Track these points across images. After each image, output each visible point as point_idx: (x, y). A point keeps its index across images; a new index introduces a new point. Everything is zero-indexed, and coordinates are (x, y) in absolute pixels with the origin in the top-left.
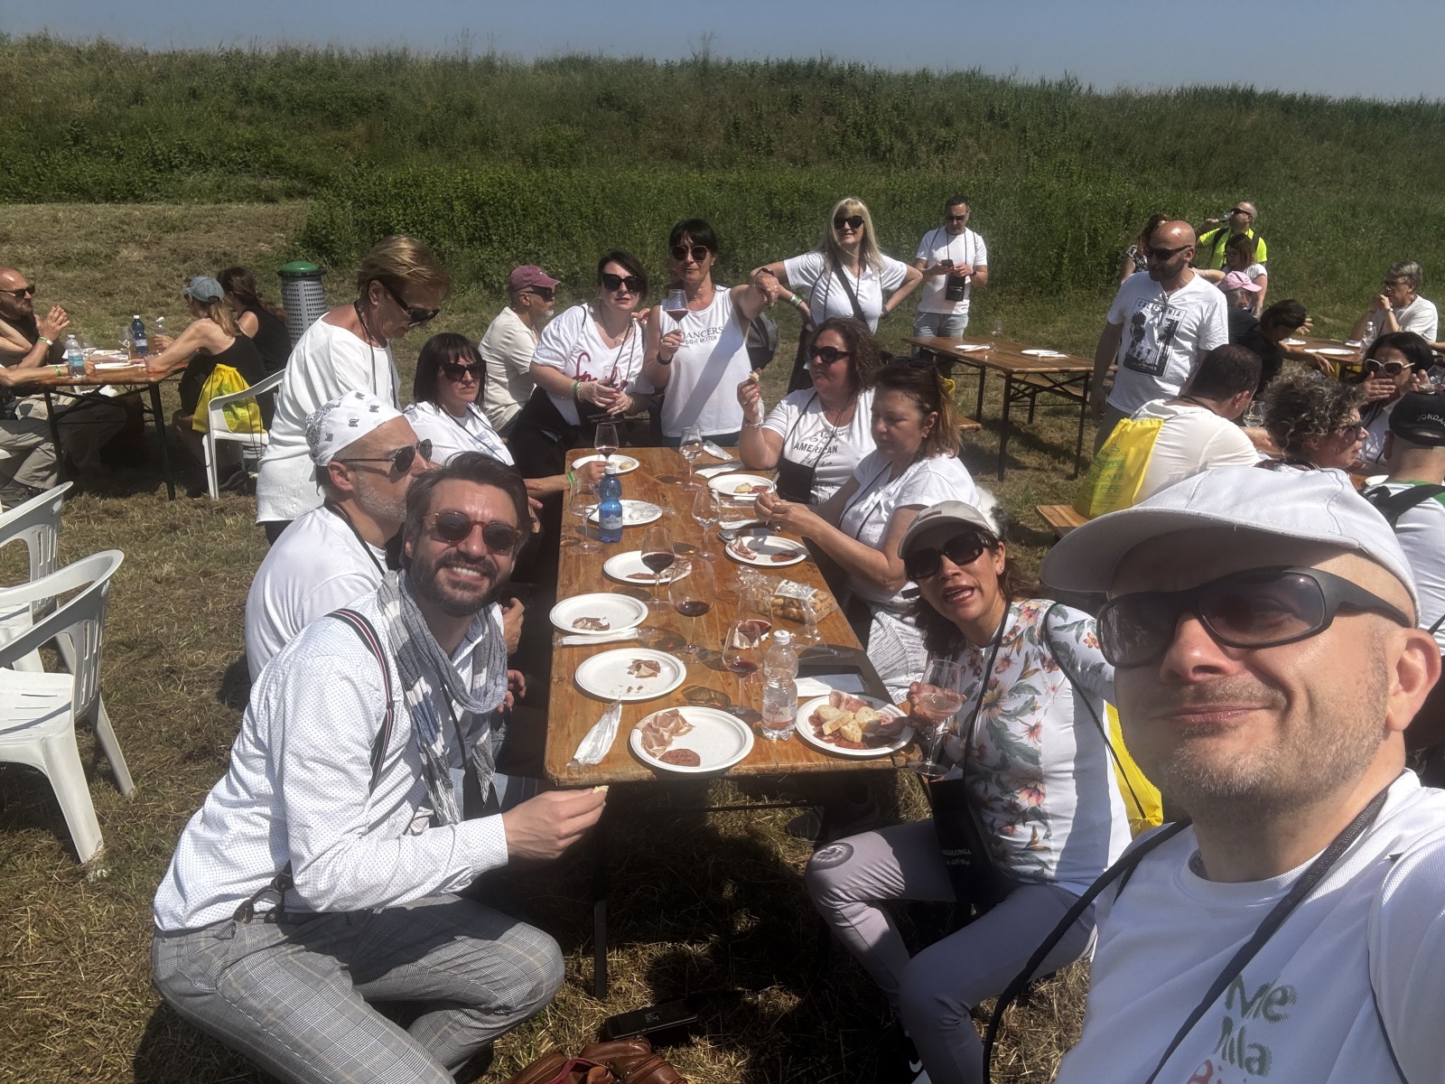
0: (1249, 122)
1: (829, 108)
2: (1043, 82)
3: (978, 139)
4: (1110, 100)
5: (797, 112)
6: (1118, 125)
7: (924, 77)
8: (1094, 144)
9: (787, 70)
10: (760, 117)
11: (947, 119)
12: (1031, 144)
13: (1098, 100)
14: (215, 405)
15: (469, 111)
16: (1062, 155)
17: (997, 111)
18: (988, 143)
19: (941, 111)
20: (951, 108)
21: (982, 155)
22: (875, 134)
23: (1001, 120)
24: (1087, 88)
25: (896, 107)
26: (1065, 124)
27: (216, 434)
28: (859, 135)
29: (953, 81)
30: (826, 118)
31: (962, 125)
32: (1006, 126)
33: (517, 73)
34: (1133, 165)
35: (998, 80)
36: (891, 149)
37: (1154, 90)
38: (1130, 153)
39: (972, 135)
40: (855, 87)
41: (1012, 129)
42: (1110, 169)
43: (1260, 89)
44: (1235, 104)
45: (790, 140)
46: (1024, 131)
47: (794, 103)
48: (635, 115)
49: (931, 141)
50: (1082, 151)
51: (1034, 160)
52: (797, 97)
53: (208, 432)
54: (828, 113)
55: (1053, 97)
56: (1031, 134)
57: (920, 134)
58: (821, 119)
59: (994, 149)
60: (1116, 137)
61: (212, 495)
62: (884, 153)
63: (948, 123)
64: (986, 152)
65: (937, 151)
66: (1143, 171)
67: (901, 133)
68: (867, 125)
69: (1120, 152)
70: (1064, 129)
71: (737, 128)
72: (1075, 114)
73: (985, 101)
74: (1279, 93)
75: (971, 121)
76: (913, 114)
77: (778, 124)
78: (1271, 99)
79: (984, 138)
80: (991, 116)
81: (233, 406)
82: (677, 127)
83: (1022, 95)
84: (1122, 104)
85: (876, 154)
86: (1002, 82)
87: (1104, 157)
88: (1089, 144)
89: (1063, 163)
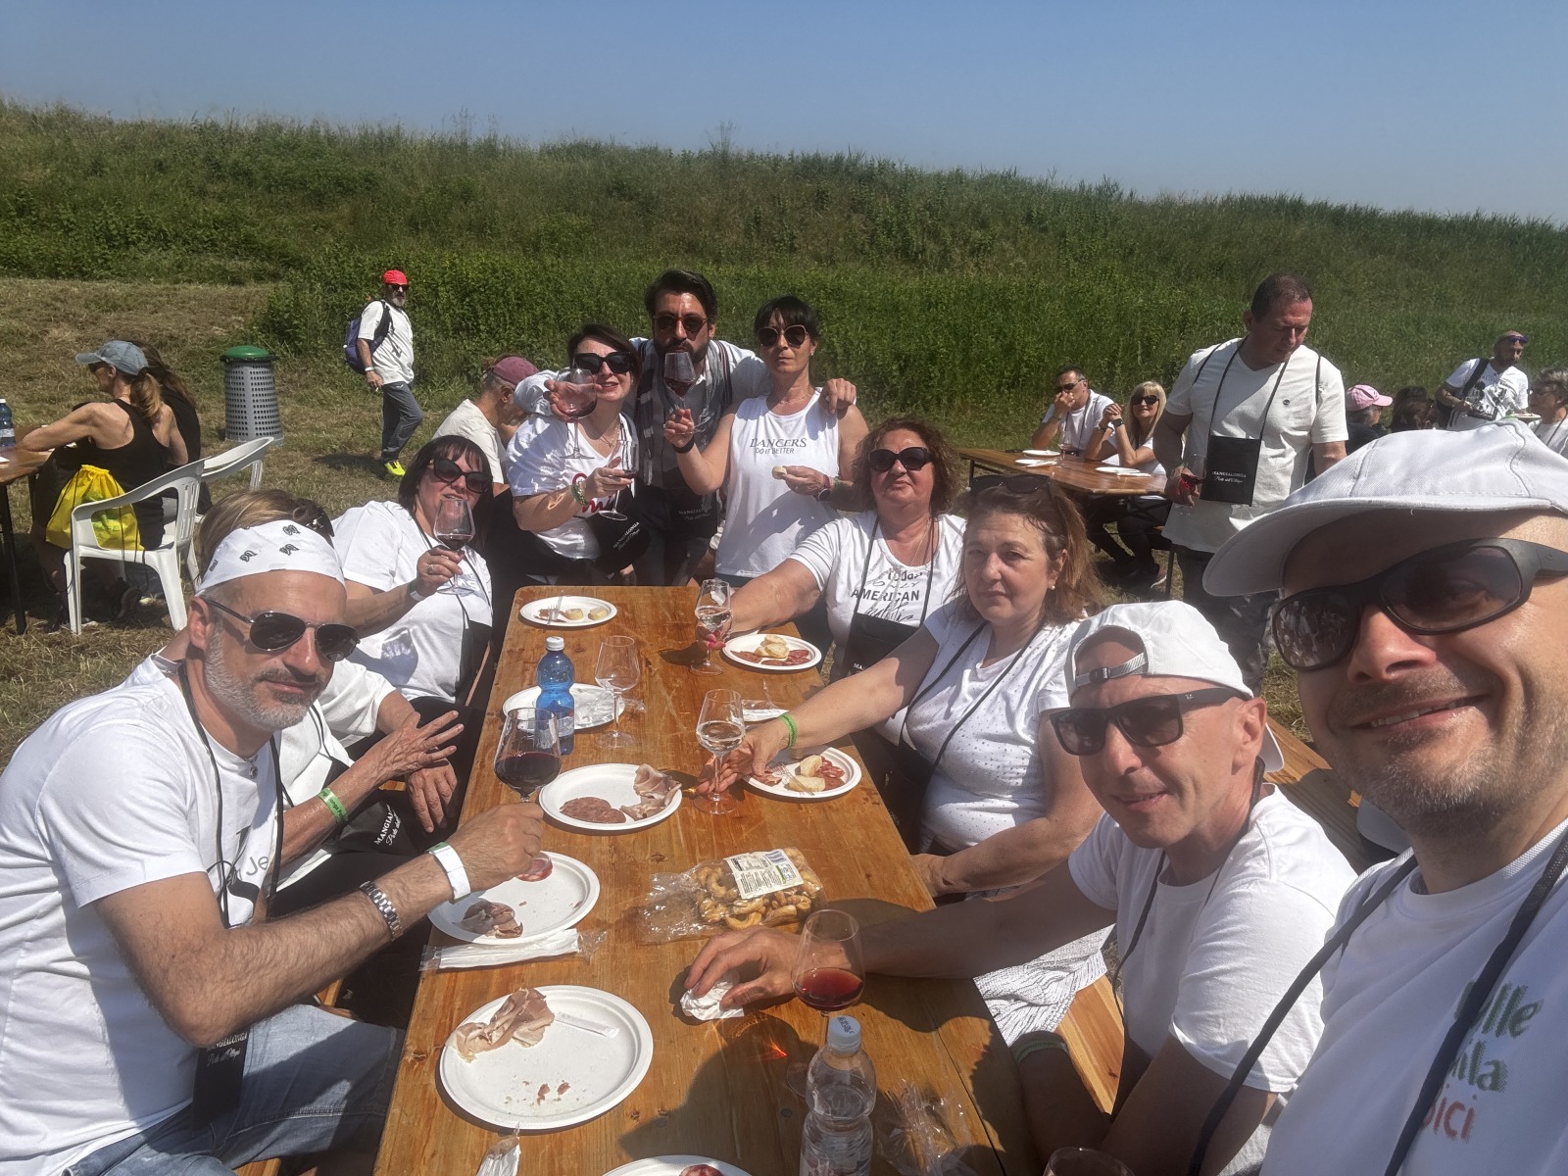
0: (1298, 233)
1: (857, 206)
2: (1082, 187)
3: (1015, 243)
4: (1153, 206)
5: (822, 208)
7: (958, 177)
8: (1137, 251)
9: (813, 165)
10: (783, 212)
11: (983, 221)
12: (1071, 250)
13: (1140, 207)
14: (81, 514)
15: (467, 195)
16: (1103, 262)
17: (1035, 215)
18: (1026, 247)
19: (977, 213)
20: (986, 210)
21: (1020, 260)
22: (906, 233)
24: (1128, 193)
25: (929, 208)
26: (1106, 230)
27: (82, 551)
28: (889, 234)
29: (988, 182)
30: (854, 216)
31: (998, 228)
32: (1045, 230)
33: (521, 158)
34: (1178, 274)
35: (1035, 182)
36: (923, 251)
37: (1200, 197)
38: (1175, 262)
40: (885, 186)
42: (1154, 276)
43: (1309, 200)
44: (1283, 214)
45: (815, 236)
46: (1063, 235)
47: (820, 198)
48: (647, 206)
50: (1124, 258)
51: (1074, 266)
52: (823, 193)
53: (71, 549)
54: (856, 211)
55: (1093, 202)
56: (1072, 239)
57: (954, 236)
58: (849, 217)
59: (1032, 254)
60: (1159, 245)
61: (73, 628)
62: (917, 254)
63: (983, 225)
64: (1024, 256)
65: (972, 253)
66: (1190, 280)
67: (935, 235)
68: (898, 225)
69: (1164, 260)
70: (1105, 235)
71: (758, 223)
72: (1116, 220)
74: (1329, 205)
75: (1007, 224)
76: (947, 215)
77: (802, 220)
78: (1321, 211)
79: (1021, 242)
80: (1029, 218)
81: (104, 516)
83: (1061, 198)
84: (1166, 211)
85: (907, 255)
86: (1039, 185)
87: (1147, 266)
88: (1132, 251)
89: (1105, 270)
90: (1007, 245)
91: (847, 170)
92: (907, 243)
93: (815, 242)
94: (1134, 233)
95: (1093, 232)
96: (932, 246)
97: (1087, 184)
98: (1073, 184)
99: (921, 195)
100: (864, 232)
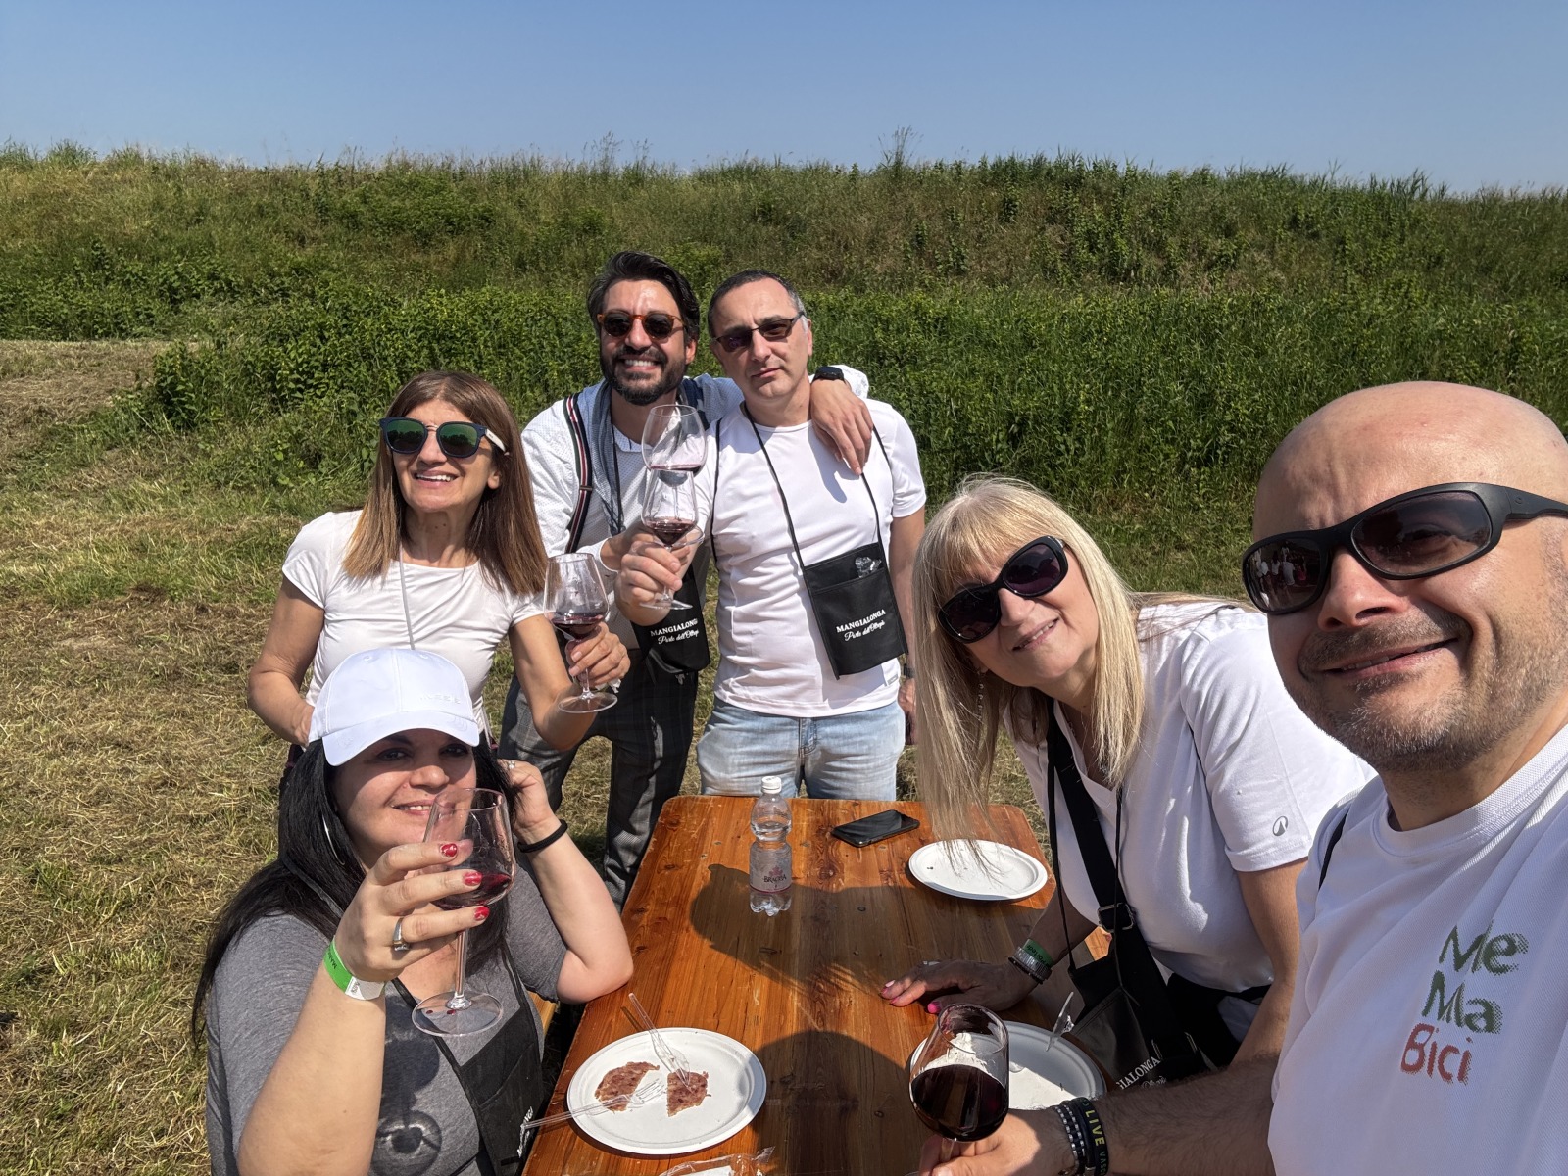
1: (1057, 216)
2: (1373, 184)
3: (1272, 253)
4: (1471, 203)
5: (1008, 220)
6: (1482, 236)
7: (1203, 178)
8: (1446, 260)
9: (1005, 170)
10: (954, 227)
11: (1228, 227)
12: (1352, 260)
13: (1452, 206)
16: (1397, 274)
17: (1302, 217)
18: (1286, 257)
19: (1219, 217)
20: (1232, 214)
21: (1277, 274)
22: (1114, 246)
23: (1308, 228)
24: (1437, 189)
25: (1153, 213)
26: (1403, 235)
28: (1091, 249)
29: (1243, 182)
30: (1049, 230)
31: (1248, 235)
32: (1315, 236)
33: (667, 184)
34: (1506, 288)
35: (1308, 180)
36: (1137, 266)
37: (1536, 190)
38: (1500, 272)
39: (1263, 247)
40: (1096, 190)
41: (1324, 240)
42: (1470, 290)
45: (993, 255)
46: (1342, 242)
47: (1007, 208)
49: (1201, 253)
50: (1427, 269)
51: (1354, 280)
52: (1011, 201)
54: (1051, 221)
55: (1386, 201)
56: (1353, 246)
57: (1183, 246)
58: (1043, 229)
59: (1296, 267)
60: (1479, 251)
62: (1128, 271)
63: (1229, 232)
64: (1283, 269)
65: (1209, 267)
66: (1522, 294)
67: (1158, 247)
68: (1107, 235)
69: (1485, 270)
70: (1402, 241)
71: (919, 243)
72: (1418, 221)
73: (1286, 206)
75: (1263, 230)
76: (1178, 222)
77: (980, 236)
79: (1280, 252)
80: (1294, 223)
82: (843, 243)
83: (1338, 199)
84: (1489, 209)
85: (1115, 273)
86: (1314, 184)
87: (1461, 277)
88: (1439, 260)
89: (1399, 285)
90: (1260, 256)
91: (1048, 174)
92: (1116, 256)
93: (992, 263)
94: (1442, 238)
95: (1385, 236)
96: (1151, 262)
97: (1379, 180)
98: (1362, 182)
99: (1146, 199)
100: (1061, 247)
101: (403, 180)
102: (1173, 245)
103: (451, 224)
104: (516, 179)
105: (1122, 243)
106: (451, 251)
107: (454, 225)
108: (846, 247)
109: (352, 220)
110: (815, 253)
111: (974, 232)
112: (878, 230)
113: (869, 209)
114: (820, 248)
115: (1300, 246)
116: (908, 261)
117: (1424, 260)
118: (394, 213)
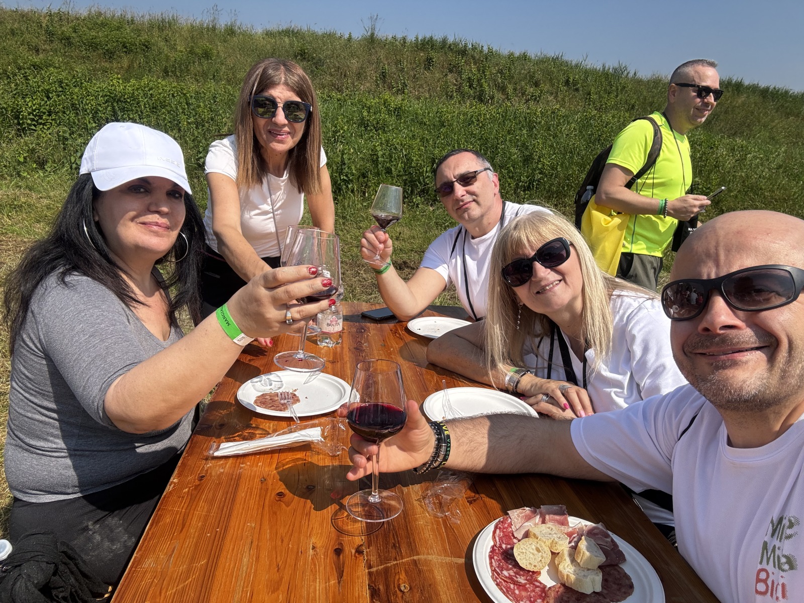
1: (453, 68)
2: (604, 66)
3: (556, 97)
4: (648, 81)
5: (429, 69)
6: (653, 97)
7: (524, 57)
9: (427, 43)
11: (536, 82)
13: (639, 82)
17: (571, 80)
19: (532, 77)
20: (538, 76)
22: (481, 86)
23: (574, 86)
24: (633, 73)
25: (501, 72)
26: (617, 93)
28: (470, 86)
29: (543, 61)
30: (450, 76)
31: (546, 87)
32: (577, 90)
36: (492, 98)
39: (552, 93)
40: (473, 57)
41: (581, 92)
43: (746, 82)
44: (730, 90)
45: (421, 86)
46: (589, 94)
47: (429, 62)
49: (523, 94)
52: (431, 59)
54: (451, 71)
55: (610, 76)
56: (594, 97)
57: (515, 89)
58: (446, 75)
62: (488, 100)
63: (537, 84)
67: (503, 89)
68: (478, 81)
70: (617, 96)
71: (384, 76)
72: (624, 87)
73: (564, 74)
74: (759, 86)
75: (553, 85)
76: (513, 77)
77: (415, 75)
79: (560, 96)
80: (567, 83)
82: (343, 73)
83: (589, 73)
85: (481, 100)
90: (551, 98)
91: (449, 47)
92: (482, 92)
93: (421, 90)
94: (635, 96)
95: (609, 93)
96: (499, 96)
97: (607, 66)
98: (599, 67)
99: (497, 64)
100: (455, 85)
101: (98, 22)
102: (510, 89)
103: (126, 47)
104: (164, 27)
105: (485, 85)
106: (125, 62)
107: (127, 48)
108: (345, 76)
109: (67, 41)
110: (329, 78)
111: (412, 73)
112: (362, 68)
113: (358, 57)
114: (331, 75)
115: (569, 95)
116: (378, 85)
117: (627, 107)
118: (92, 39)
